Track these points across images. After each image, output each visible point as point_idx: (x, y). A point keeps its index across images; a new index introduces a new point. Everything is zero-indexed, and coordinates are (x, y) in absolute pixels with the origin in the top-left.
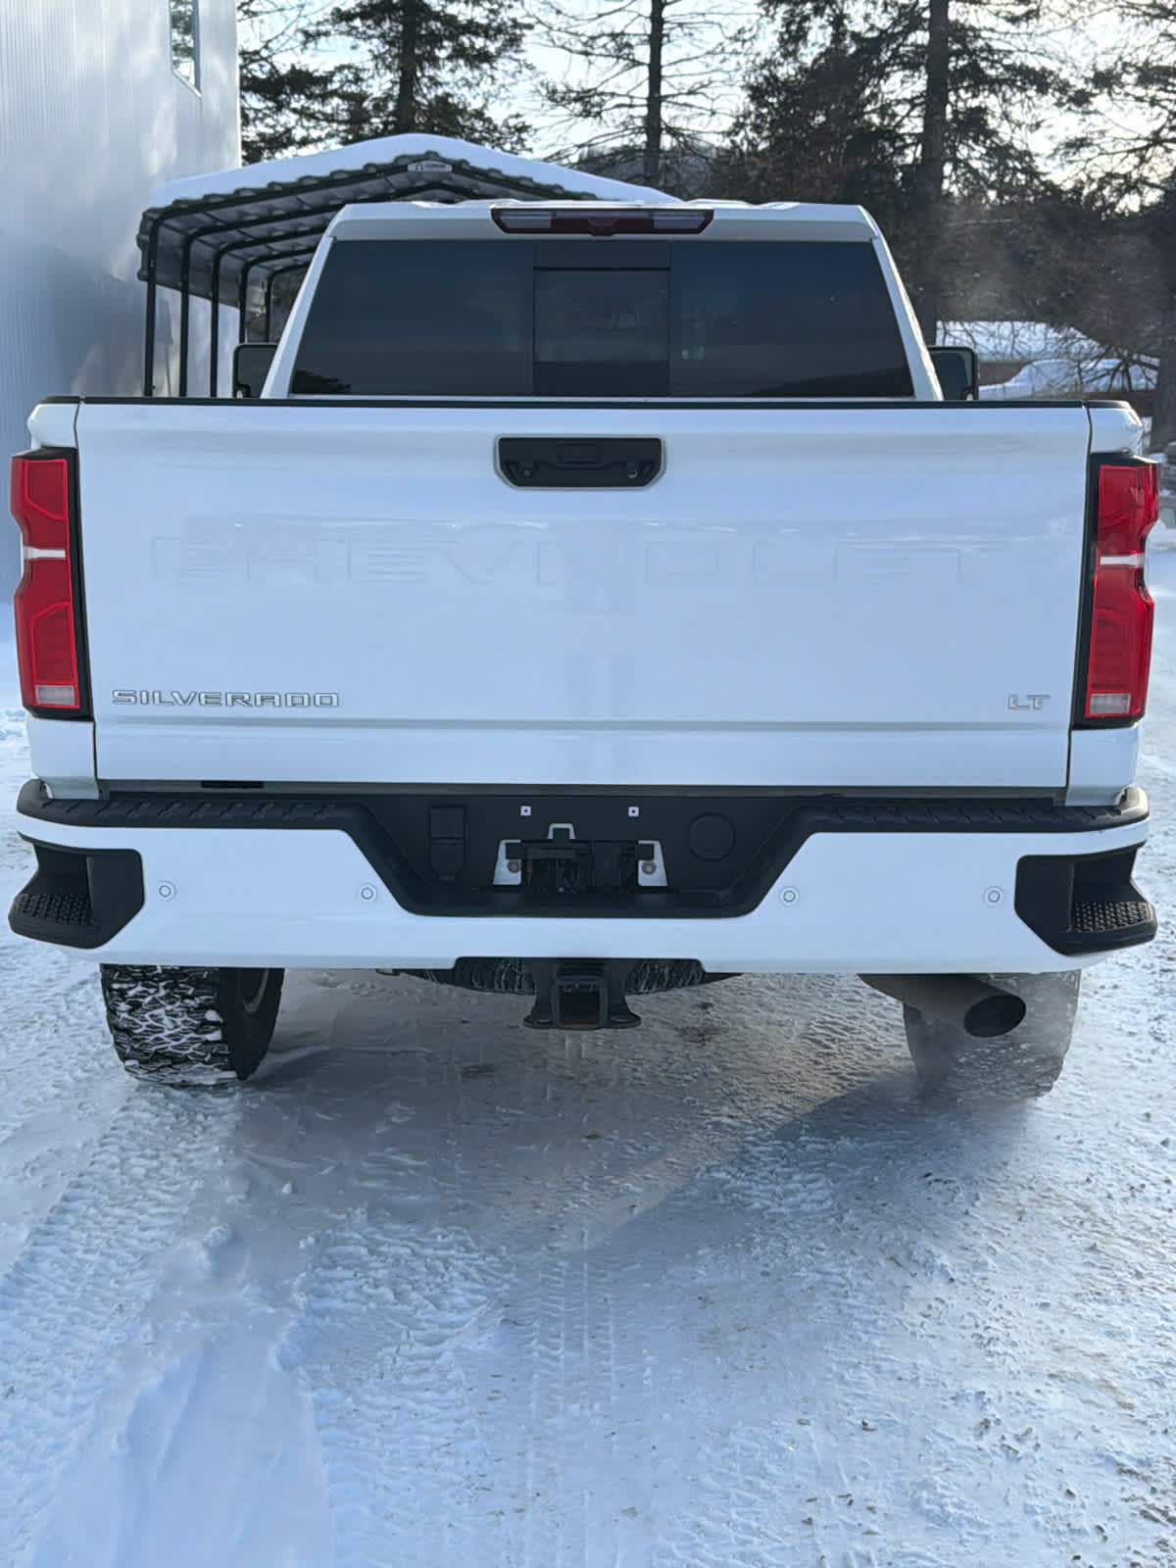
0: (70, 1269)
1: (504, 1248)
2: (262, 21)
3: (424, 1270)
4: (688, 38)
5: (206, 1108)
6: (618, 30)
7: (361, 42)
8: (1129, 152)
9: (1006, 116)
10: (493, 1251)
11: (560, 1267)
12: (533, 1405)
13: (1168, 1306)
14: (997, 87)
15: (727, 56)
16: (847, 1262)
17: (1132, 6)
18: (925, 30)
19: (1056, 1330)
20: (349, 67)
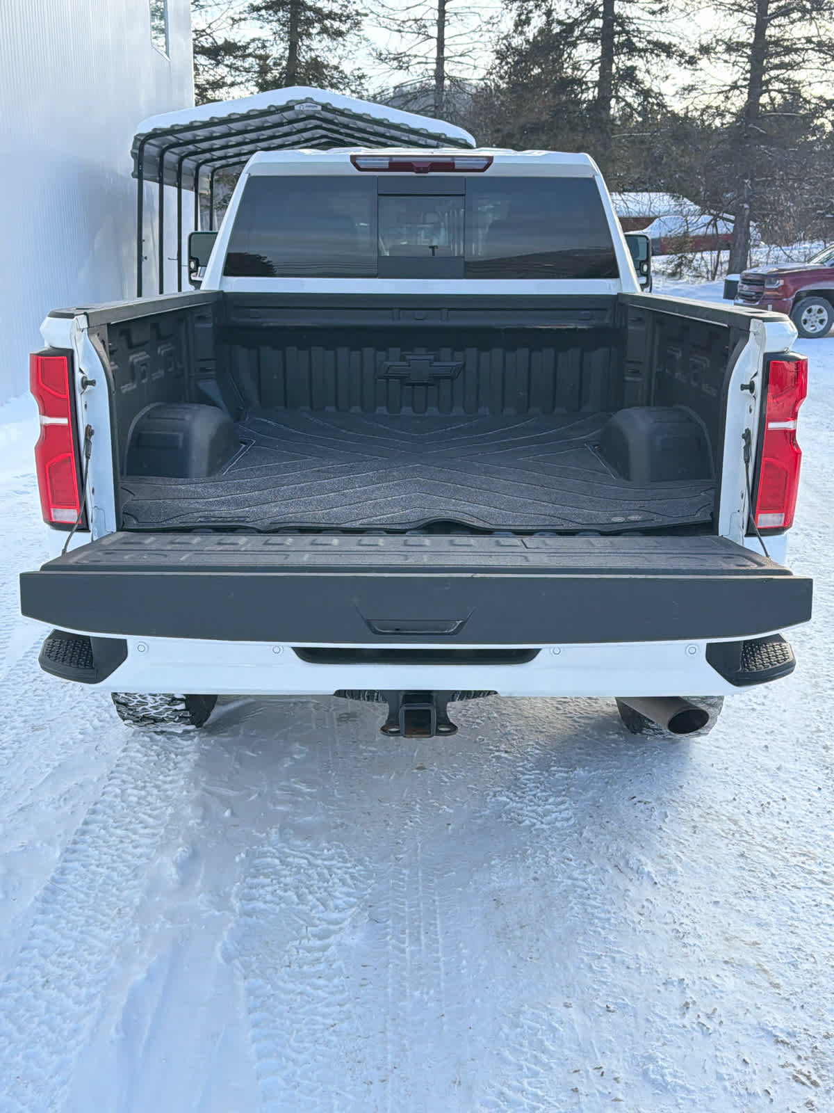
0: (87, 880)
1: (367, 859)
2: (206, 11)
3: (316, 877)
4: (460, 22)
5: (177, 748)
6: (418, 18)
7: (265, 24)
8: (719, 93)
9: (648, 71)
10: (360, 861)
11: (404, 874)
12: (390, 990)
13: (794, 901)
14: (642, 54)
15: (484, 33)
16: (587, 869)
17: (721, 4)
18: (600, 18)
19: (725, 923)
20: (259, 39)
